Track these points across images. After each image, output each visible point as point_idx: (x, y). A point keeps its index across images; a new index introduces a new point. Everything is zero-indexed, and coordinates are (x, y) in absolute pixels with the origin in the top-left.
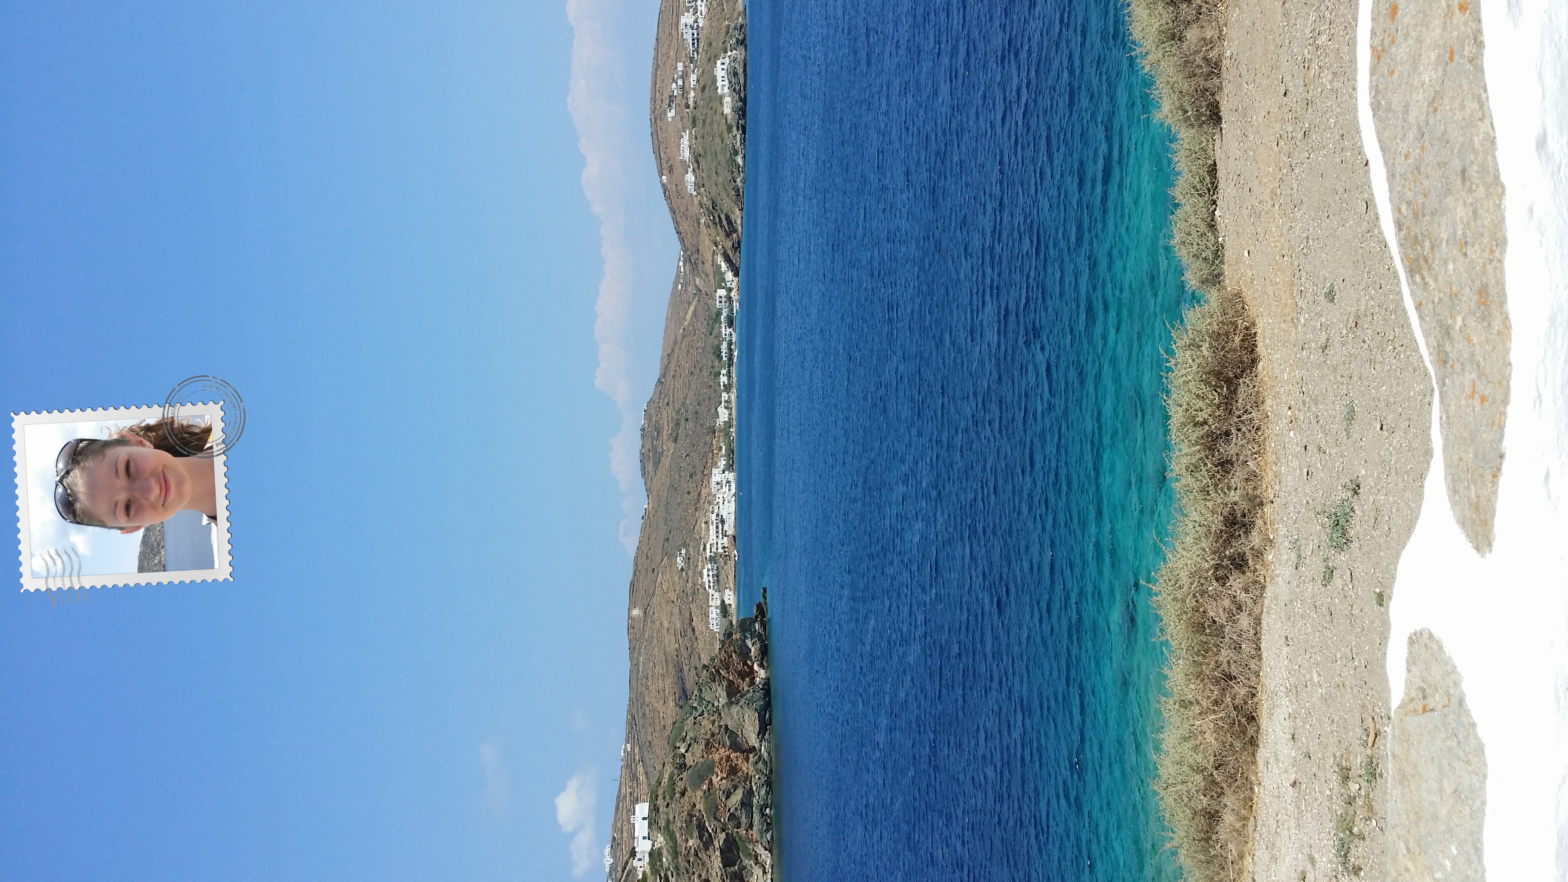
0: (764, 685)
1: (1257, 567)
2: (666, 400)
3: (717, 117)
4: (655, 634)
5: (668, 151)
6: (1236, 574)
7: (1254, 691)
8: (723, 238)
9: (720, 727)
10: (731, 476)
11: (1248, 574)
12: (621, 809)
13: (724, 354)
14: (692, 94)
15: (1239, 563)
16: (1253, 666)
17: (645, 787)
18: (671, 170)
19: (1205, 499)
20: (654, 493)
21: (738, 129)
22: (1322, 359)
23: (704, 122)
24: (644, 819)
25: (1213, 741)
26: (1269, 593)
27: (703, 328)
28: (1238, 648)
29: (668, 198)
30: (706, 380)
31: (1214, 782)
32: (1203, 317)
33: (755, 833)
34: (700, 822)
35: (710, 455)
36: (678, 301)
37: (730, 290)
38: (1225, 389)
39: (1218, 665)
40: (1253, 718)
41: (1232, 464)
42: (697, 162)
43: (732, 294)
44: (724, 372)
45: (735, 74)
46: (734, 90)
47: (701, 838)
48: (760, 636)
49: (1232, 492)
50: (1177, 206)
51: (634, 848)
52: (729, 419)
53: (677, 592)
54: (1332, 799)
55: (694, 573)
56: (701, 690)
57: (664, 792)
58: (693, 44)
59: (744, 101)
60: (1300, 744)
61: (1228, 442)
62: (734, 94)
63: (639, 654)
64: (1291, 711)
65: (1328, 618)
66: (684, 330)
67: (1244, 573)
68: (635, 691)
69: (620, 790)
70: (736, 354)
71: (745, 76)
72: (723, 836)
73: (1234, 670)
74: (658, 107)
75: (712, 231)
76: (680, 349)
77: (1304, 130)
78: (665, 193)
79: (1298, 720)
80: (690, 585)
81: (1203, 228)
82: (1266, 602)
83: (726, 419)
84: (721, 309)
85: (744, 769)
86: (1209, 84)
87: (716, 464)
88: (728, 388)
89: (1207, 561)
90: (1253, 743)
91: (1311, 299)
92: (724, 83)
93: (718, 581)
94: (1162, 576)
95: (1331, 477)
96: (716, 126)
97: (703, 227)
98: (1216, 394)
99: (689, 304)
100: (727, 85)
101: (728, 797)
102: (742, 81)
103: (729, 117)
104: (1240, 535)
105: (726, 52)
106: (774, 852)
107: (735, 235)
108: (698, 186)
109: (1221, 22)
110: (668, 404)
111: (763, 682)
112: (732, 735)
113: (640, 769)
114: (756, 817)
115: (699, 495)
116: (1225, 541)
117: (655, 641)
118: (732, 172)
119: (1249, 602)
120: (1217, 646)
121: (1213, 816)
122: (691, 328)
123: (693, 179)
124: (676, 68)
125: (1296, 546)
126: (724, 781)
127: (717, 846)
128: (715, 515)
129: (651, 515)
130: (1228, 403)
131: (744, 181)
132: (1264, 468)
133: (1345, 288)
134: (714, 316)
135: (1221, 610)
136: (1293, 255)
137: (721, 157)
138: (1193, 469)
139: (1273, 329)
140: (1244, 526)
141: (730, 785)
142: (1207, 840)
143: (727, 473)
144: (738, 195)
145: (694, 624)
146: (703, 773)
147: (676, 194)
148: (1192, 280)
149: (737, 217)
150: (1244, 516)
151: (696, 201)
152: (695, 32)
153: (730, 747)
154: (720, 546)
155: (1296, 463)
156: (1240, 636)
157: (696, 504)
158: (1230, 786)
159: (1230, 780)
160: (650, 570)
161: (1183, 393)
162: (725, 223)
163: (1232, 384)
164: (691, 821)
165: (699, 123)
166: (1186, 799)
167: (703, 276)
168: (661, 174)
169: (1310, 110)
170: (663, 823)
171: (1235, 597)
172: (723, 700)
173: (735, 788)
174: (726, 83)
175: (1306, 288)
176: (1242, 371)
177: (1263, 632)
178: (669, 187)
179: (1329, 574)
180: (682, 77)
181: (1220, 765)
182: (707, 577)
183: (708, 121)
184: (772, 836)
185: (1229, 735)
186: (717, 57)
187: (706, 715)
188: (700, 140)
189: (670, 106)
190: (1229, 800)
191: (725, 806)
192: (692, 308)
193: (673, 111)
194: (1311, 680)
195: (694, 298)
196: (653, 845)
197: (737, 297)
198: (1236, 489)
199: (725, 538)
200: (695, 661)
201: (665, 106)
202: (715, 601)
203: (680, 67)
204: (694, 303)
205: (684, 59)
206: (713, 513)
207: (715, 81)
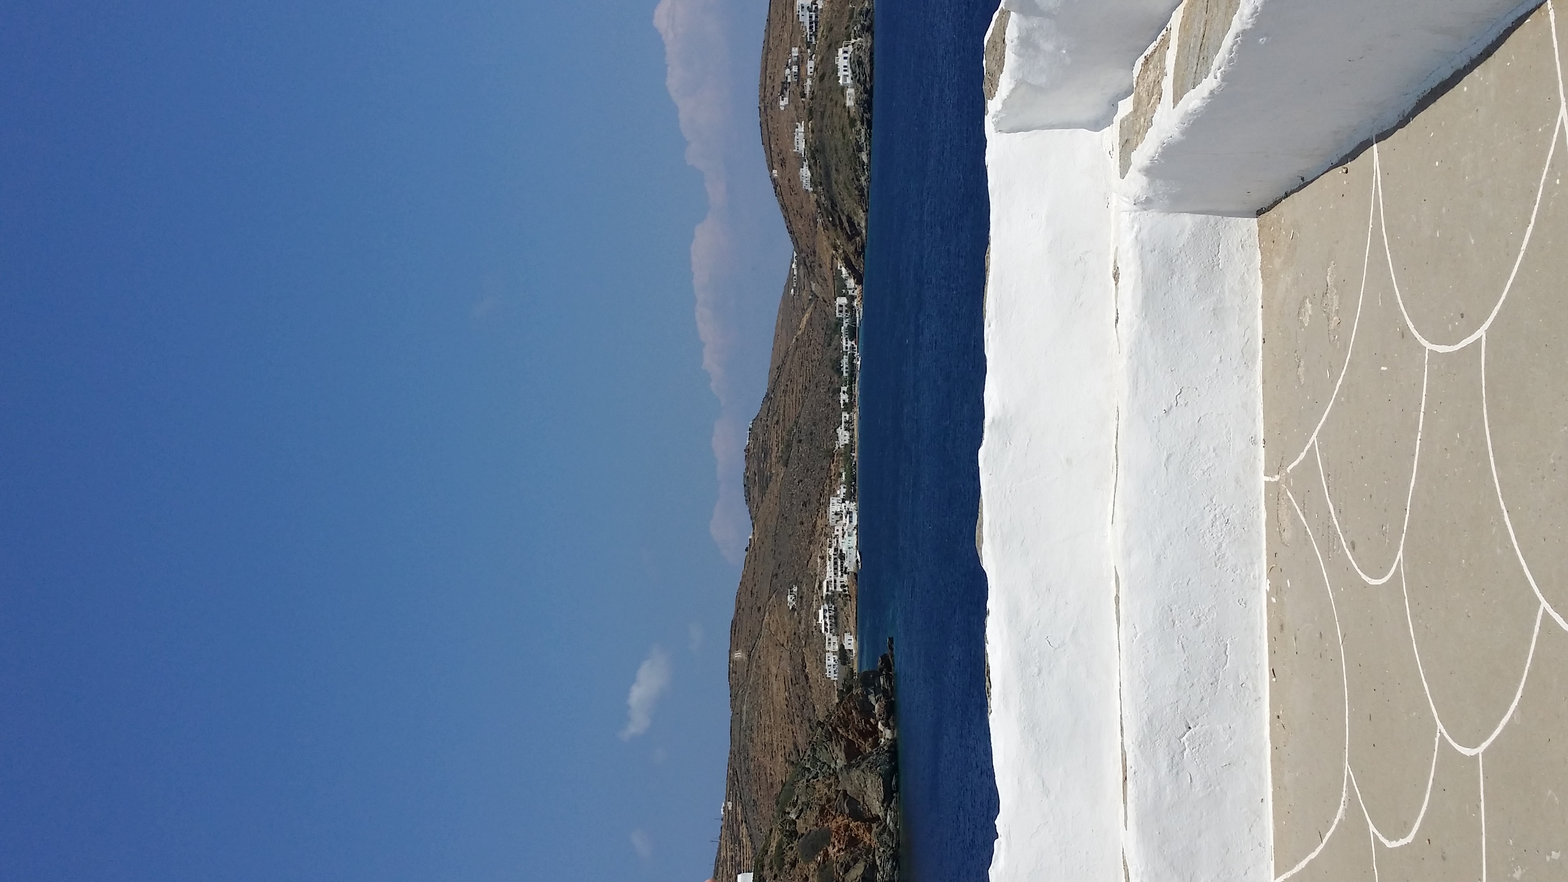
0: (889, 748)
2: (776, 418)
4: (760, 681)
5: (779, 142)
8: (844, 242)
9: (838, 791)
10: (852, 506)
12: (720, 875)
13: (844, 369)
17: (749, 851)
18: (783, 163)
20: (761, 523)
21: (862, 124)
27: (819, 338)
29: (779, 194)
30: (823, 397)
35: (828, 481)
36: (790, 306)
37: (852, 298)
42: (813, 157)
43: (855, 305)
44: (844, 389)
45: (859, 62)
46: (859, 81)
48: (885, 692)
52: (851, 442)
53: (787, 634)
55: (808, 614)
56: (815, 749)
57: (771, 862)
58: (811, 28)
59: (869, 92)
62: (858, 85)
63: (742, 702)
66: (797, 340)
68: (737, 744)
69: (719, 852)
70: (858, 369)
71: (871, 64)
74: (768, 95)
75: (832, 234)
76: (792, 361)
78: (775, 188)
80: (803, 626)
83: (847, 442)
84: (841, 319)
85: (866, 840)
87: (835, 491)
88: (849, 408)
92: (846, 73)
93: (836, 623)
96: (836, 119)
97: (820, 228)
99: (804, 310)
100: (851, 76)
101: (846, 871)
102: (867, 71)
103: (853, 110)
105: (849, 39)
107: (858, 239)
108: (814, 183)
110: (777, 422)
111: (889, 744)
112: (852, 802)
113: (744, 830)
115: (815, 526)
117: (761, 689)
118: (856, 170)
122: (806, 338)
123: (809, 174)
124: (790, 53)
126: (842, 853)
128: (832, 549)
129: (757, 547)
131: (869, 180)
134: (833, 326)
137: (842, 153)
141: (849, 858)
143: (847, 502)
144: (862, 195)
145: (807, 671)
146: (817, 843)
147: (788, 190)
149: (861, 219)
151: (813, 199)
152: (813, 14)
153: (850, 815)
154: (839, 584)
157: (810, 536)
160: (755, 609)
162: (846, 225)
165: (817, 115)
167: (820, 280)
168: (771, 168)
172: (841, 762)
173: (856, 861)
174: (849, 72)
178: (780, 182)
180: (797, 63)
182: (823, 619)
183: (828, 113)
186: (838, 44)
187: (820, 778)
188: (817, 133)
189: (782, 93)
191: (844, 880)
192: (807, 315)
193: (786, 99)
195: (809, 304)
197: (860, 309)
199: (846, 578)
200: (807, 713)
201: (777, 93)
202: (833, 646)
203: (795, 51)
204: (810, 310)
205: (799, 44)
206: (830, 547)
207: (836, 70)
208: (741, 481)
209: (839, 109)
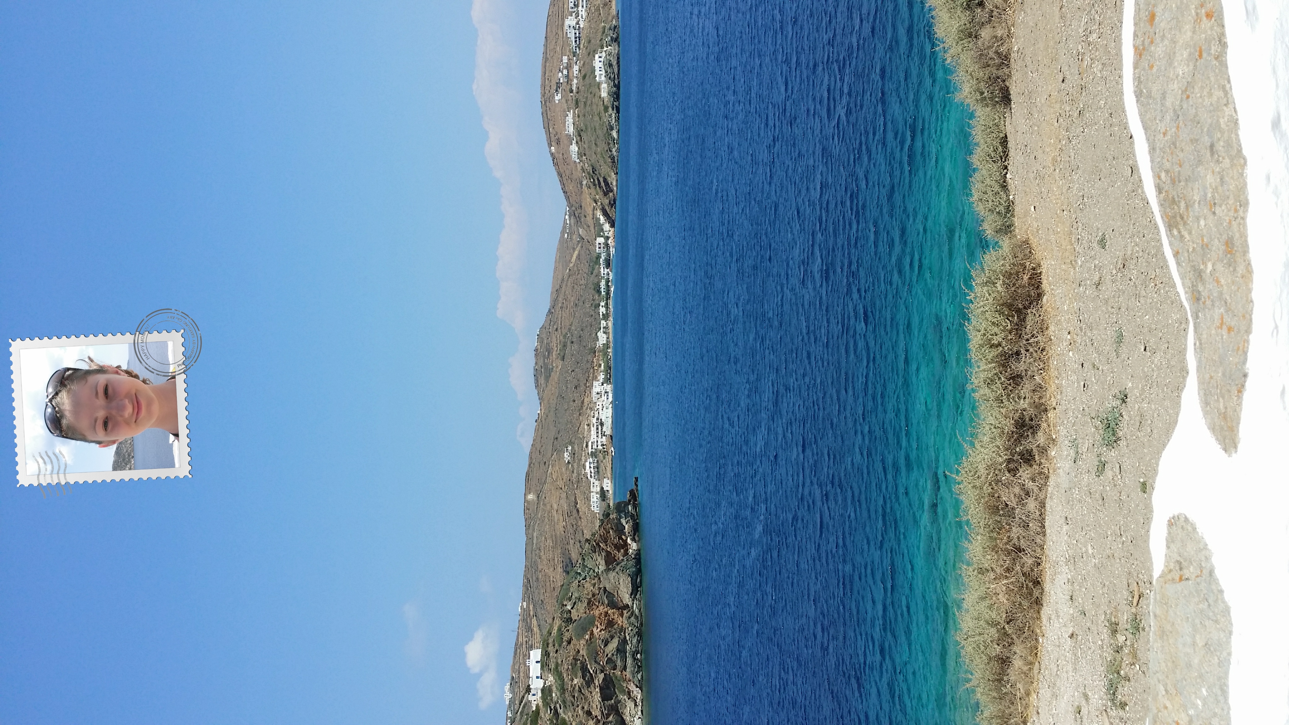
0: (636, 555)
1: (1042, 461)
2: (555, 327)
3: (595, 100)
4: (546, 515)
5: (556, 127)
6: (1024, 467)
7: (1039, 561)
8: (602, 197)
9: (600, 588)
10: (609, 388)
11: (1035, 466)
12: (518, 655)
13: (602, 290)
14: (575, 81)
15: (1028, 458)
16: (1038, 541)
17: (538, 636)
18: (558, 142)
19: (999, 407)
20: (546, 402)
21: (613, 110)
22: (1096, 293)
23: (585, 103)
24: (537, 662)
25: (1005, 601)
26: (1051, 482)
27: (585, 268)
28: (1026, 526)
29: (556, 164)
30: (588, 310)
31: (1006, 634)
32: (998, 259)
33: (628, 674)
34: (583, 665)
35: (592, 370)
36: (564, 247)
37: (607, 238)
38: (1016, 318)
39: (1010, 539)
40: (1038, 583)
41: (1022, 378)
42: (580, 136)
43: (609, 242)
44: (603, 304)
45: (611, 65)
46: (610, 78)
47: (584, 678)
48: (632, 516)
49: (1022, 400)
50: (974, 170)
51: (529, 686)
52: (607, 342)
53: (564, 480)
54: (1103, 648)
55: (579, 466)
56: (584, 559)
57: (554, 641)
58: (576, 41)
59: (618, 86)
60: (1077, 604)
61: (1018, 360)
62: (610, 81)
63: (534, 530)
64: (1069, 577)
65: (1100, 502)
66: (570, 270)
67: (1031, 466)
68: (530, 560)
69: (517, 639)
70: (612, 289)
71: (619, 66)
72: (602, 676)
73: (1023, 544)
74: (547, 92)
75: (593, 191)
76: (567, 285)
77: (1079, 109)
78: (553, 160)
79: (1076, 584)
80: (575, 475)
81: (997, 188)
82: (1049, 489)
83: (605, 342)
84: (600, 254)
85: (619, 622)
86: (1000, 73)
87: (597, 377)
88: (606, 317)
89: (1001, 456)
90: (1038, 602)
91: (1086, 246)
92: (601, 72)
93: (598, 472)
94: (964, 468)
95: (1103, 389)
96: (594, 107)
97: (585, 188)
98: (1008, 322)
99: (574, 249)
100: (604, 74)
101: (606, 645)
102: (616, 71)
103: (606, 100)
104: (1028, 435)
105: (602, 48)
106: (644, 689)
107: (611, 194)
108: (580, 155)
109: (1010, 23)
110: (557, 330)
111: (635, 553)
112: (609, 595)
113: (534, 621)
114: (629, 661)
115: (583, 402)
116: (1015, 440)
117: (546, 520)
118: (609, 144)
119: (1036, 489)
120: (1010, 525)
121: (1004, 662)
122: (576, 269)
123: (577, 149)
124: (562, 61)
125: (1074, 443)
126: (603, 632)
127: (597, 684)
128: (595, 418)
129: (543, 420)
130: (1018, 328)
131: (618, 151)
132: (1047, 381)
133: (1115, 236)
134: (595, 259)
135: (1012, 495)
136: (1072, 210)
137: (599, 132)
138: (989, 382)
139: (1055, 270)
140: (1031, 428)
141: (607, 636)
142: (1000, 681)
143: (605, 385)
144: (614, 162)
145: (578, 506)
146: (586, 626)
147: (562, 161)
148: (988, 229)
149: (613, 179)
150: (1031, 420)
151: (579, 167)
152: (577, 32)
153: (608, 605)
154: (599, 444)
155: (1074, 378)
156: (1028, 516)
157: (580, 410)
158: (1019, 637)
159: (1019, 632)
160: (542, 462)
161: (981, 321)
162: (603, 184)
163: (1021, 313)
164: (576, 664)
165: (581, 105)
166: (982, 648)
167: (585, 226)
168: (550, 145)
169: (1084, 94)
170: (553, 666)
171: (1023, 485)
172: (602, 567)
173: (612, 637)
174: (603, 72)
175: (1082, 236)
176: (1030, 304)
177: (1047, 513)
178: (557, 155)
179: (1102, 467)
180: (566, 68)
181: (1011, 620)
182: (589, 468)
183: (589, 103)
184: (642, 676)
185: (1018, 596)
186: (595, 52)
187: (588, 579)
188: (582, 118)
189: (557, 91)
190: (1018, 649)
191: (604, 652)
192: (576, 252)
193: (560, 95)
194: (1087, 552)
195: (578, 244)
196: (545, 683)
197: (613, 244)
198: (1025, 398)
199: (604, 438)
200: (579, 536)
201: (553, 91)
202: (596, 489)
203: (565, 59)
204: (578, 249)
205: (568, 53)
206: (594, 417)
207: (593, 70)
208: (532, 372)
209: (597, 99)
